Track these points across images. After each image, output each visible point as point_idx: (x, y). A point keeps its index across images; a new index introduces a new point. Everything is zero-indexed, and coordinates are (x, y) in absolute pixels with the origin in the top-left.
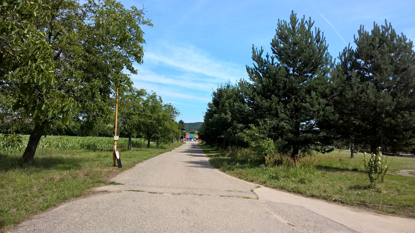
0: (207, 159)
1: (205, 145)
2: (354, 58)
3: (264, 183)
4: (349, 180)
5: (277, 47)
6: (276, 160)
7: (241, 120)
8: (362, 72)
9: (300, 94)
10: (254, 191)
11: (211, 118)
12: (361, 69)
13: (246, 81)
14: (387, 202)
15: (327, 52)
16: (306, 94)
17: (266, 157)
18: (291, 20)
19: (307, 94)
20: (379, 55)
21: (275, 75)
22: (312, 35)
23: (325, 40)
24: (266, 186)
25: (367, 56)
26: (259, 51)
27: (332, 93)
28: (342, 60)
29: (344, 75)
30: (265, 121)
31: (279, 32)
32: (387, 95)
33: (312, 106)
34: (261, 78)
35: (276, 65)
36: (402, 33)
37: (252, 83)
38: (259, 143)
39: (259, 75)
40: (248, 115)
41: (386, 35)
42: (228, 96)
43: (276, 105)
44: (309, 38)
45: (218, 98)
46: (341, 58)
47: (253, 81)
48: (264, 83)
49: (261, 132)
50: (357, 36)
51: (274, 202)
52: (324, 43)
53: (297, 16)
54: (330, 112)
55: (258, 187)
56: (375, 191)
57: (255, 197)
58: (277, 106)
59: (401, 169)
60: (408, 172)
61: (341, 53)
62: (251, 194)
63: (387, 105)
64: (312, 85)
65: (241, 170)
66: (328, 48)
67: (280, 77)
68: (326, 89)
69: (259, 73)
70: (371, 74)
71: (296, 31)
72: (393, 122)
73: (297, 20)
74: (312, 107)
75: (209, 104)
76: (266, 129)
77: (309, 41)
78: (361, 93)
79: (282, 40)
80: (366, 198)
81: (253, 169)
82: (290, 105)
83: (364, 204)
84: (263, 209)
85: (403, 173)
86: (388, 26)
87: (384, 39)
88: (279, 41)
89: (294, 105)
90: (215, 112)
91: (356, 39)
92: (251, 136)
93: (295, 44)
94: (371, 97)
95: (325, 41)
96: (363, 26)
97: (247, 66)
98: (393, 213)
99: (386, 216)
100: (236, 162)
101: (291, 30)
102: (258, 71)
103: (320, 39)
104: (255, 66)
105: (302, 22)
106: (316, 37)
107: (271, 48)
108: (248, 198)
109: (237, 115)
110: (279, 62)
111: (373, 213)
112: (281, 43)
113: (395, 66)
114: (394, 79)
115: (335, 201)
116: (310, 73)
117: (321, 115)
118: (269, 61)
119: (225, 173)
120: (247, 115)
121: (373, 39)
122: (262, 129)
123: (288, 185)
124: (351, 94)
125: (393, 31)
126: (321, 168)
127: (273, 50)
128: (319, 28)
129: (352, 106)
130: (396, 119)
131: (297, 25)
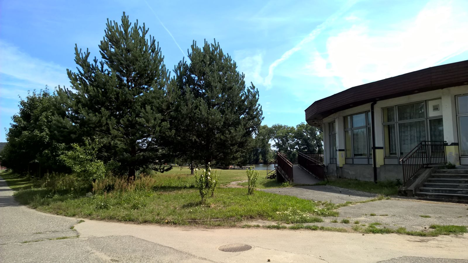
0: (11, 193)
1: (11, 174)
2: (189, 73)
3: (90, 216)
4: (184, 198)
5: (106, 51)
6: (106, 186)
7: (61, 138)
8: (196, 87)
9: (135, 108)
10: (75, 228)
11: (18, 137)
12: (195, 85)
13: (67, 89)
14: (214, 216)
15: (163, 64)
16: (141, 108)
17: (93, 184)
18: (122, 22)
19: (143, 109)
20: (209, 73)
21: (105, 84)
22: (147, 43)
23: (161, 50)
24: (92, 219)
25: (200, 72)
26: (85, 53)
27: (168, 108)
28: (177, 74)
29: (179, 89)
30: (93, 140)
31: (108, 33)
32: (216, 112)
33: (148, 121)
34: (87, 87)
35: (106, 72)
36: (228, 54)
37: (75, 91)
38: (85, 167)
39: (85, 83)
40: (71, 132)
41: (215, 53)
42: (44, 107)
43: (107, 120)
44: (143, 46)
45: (28, 109)
46: (176, 72)
47: (77, 89)
48: (91, 93)
49: (88, 153)
50: (191, 51)
51: (99, 237)
52: (160, 54)
53: (129, 19)
54: (166, 127)
55: (81, 221)
56: (205, 207)
57: (75, 235)
58: (109, 122)
59: (231, 182)
60: (236, 184)
61: (176, 67)
62: (70, 232)
63: (217, 122)
64: (148, 99)
65: (59, 203)
66: (164, 60)
67: (111, 87)
68: (162, 103)
69: (85, 80)
70: (204, 91)
71: (129, 36)
72: (222, 137)
73: (129, 24)
74: (147, 123)
75: (14, 118)
76: (94, 149)
77: (144, 50)
78: (195, 109)
79: (113, 43)
80: (197, 215)
81: (76, 200)
82: (123, 120)
83: (195, 222)
84: (83, 248)
85: (233, 185)
86: (217, 46)
87: (214, 57)
88: (110, 45)
89: (128, 120)
90: (24, 128)
91: (190, 53)
92: (74, 159)
93: (128, 51)
94: (203, 113)
95: (160, 52)
96: (196, 41)
97: (68, 70)
98: (219, 226)
99: (213, 230)
100: (54, 193)
101: (123, 34)
102: (83, 78)
103: (155, 49)
104: (79, 71)
105: (136, 27)
106: (151, 46)
107: (100, 51)
108: (64, 238)
109: (56, 132)
110: (110, 70)
111: (202, 229)
112: (112, 47)
113: (223, 85)
114: (223, 96)
115: (167, 223)
116: (146, 85)
117: (157, 131)
118: (98, 67)
119: (37, 210)
120: (68, 132)
121: (205, 56)
122: (89, 150)
123: (119, 214)
124: (186, 110)
125: (221, 51)
126: (157, 189)
127: (102, 54)
128: (153, 37)
129: (187, 121)
130: (224, 135)
131: (129, 30)
